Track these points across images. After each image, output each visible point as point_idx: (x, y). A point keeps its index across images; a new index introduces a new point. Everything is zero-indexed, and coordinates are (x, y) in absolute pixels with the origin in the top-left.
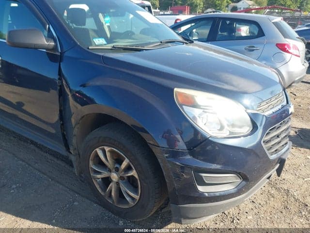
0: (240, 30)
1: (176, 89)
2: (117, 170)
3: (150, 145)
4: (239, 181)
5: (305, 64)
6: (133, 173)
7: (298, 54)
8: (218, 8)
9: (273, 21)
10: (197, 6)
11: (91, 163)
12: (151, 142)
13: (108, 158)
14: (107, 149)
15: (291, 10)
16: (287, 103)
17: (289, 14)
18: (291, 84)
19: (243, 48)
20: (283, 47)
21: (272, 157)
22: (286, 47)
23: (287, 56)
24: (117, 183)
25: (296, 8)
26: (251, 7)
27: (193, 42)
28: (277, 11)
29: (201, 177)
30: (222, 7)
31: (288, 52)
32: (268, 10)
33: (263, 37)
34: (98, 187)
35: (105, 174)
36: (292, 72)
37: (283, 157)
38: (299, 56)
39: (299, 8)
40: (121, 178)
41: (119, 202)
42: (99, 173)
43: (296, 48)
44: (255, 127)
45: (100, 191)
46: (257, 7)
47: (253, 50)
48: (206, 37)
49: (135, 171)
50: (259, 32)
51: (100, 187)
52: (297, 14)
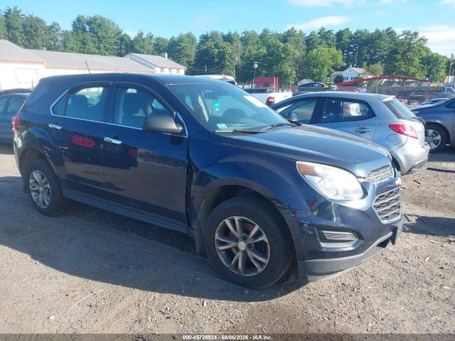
0: (348, 108)
1: (297, 162)
2: (245, 239)
3: (278, 209)
4: (356, 240)
5: (425, 146)
6: (264, 238)
7: (415, 136)
8: (317, 78)
9: (384, 101)
10: (288, 76)
11: (216, 235)
12: (280, 205)
13: (237, 227)
14: (236, 218)
15: (417, 80)
16: (395, 176)
17: (414, 84)
18: (411, 169)
19: (353, 129)
20: (397, 129)
21: (385, 222)
22: (400, 128)
23: (403, 138)
24: (245, 252)
25: (423, 77)
26: (361, 76)
27: (300, 125)
28: (397, 80)
29: (323, 233)
30: (322, 76)
31: (402, 133)
32: (385, 80)
33: (375, 118)
34: (222, 259)
35: (231, 245)
36: (411, 155)
37: (396, 225)
38: (417, 138)
39: (427, 76)
40: (249, 246)
41: (245, 272)
42: (225, 244)
43: (412, 129)
44: (365, 193)
45: (224, 263)
46: (370, 77)
47: (364, 132)
48: (309, 117)
49: (265, 236)
50: (369, 112)
51: (225, 260)
52: (424, 84)
